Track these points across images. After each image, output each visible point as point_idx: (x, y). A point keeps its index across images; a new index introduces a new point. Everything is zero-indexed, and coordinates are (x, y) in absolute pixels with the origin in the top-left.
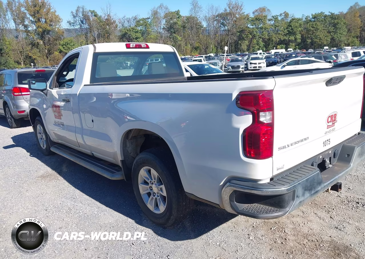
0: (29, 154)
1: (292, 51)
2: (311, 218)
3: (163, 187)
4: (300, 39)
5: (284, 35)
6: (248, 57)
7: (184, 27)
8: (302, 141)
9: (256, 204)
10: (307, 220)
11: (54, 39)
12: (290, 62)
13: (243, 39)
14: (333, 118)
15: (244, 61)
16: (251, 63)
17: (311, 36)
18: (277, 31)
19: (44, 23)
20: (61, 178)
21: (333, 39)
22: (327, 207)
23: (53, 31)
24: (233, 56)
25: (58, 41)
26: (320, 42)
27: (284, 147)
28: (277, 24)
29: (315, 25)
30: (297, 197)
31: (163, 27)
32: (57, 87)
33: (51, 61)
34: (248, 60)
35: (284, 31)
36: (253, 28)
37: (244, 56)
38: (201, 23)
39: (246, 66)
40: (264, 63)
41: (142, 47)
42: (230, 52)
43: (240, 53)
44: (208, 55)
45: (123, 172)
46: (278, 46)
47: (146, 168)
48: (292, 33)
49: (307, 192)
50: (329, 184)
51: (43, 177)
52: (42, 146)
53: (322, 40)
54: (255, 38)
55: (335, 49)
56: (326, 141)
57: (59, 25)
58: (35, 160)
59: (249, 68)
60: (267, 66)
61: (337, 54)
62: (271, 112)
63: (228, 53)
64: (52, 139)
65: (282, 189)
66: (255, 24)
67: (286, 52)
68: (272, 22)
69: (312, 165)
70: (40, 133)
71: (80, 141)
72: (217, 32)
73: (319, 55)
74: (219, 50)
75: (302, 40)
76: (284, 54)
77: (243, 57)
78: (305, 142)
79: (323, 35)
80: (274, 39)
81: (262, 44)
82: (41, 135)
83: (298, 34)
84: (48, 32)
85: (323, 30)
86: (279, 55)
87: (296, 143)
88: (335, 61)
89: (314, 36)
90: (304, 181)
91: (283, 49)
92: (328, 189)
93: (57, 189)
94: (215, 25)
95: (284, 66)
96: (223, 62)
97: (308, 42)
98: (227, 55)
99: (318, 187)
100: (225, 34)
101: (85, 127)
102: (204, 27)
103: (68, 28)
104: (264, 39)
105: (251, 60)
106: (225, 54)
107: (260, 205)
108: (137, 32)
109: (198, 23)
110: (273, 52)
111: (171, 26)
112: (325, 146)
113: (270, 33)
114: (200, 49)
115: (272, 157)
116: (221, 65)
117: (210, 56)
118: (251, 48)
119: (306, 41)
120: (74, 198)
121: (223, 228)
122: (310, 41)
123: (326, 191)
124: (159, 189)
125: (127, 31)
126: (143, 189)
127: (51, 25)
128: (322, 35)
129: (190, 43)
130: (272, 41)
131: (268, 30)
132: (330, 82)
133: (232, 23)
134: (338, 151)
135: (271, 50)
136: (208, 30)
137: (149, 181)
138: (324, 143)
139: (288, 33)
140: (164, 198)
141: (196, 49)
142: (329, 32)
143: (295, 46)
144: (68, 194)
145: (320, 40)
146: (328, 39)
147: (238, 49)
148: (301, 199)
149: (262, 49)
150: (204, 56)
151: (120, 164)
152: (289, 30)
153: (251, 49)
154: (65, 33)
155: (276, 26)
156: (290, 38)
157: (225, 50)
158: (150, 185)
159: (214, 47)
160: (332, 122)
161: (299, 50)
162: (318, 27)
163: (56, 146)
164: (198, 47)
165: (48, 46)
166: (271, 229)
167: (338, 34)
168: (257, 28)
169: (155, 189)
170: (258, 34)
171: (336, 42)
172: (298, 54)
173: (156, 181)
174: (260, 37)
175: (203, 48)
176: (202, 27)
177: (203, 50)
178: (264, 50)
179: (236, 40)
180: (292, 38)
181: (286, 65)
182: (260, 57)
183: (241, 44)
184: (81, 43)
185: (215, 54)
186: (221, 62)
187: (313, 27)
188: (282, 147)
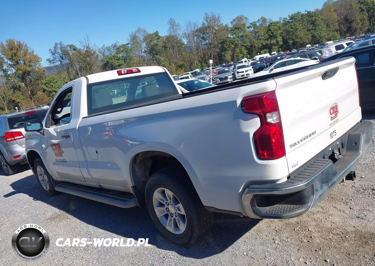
0: (32, 198)
1: (276, 54)
2: (332, 212)
3: (180, 205)
4: (281, 41)
5: (266, 39)
6: (234, 66)
7: (165, 47)
8: (310, 135)
9: (278, 205)
10: (328, 215)
11: (35, 79)
12: (276, 65)
13: (226, 50)
14: (335, 110)
15: (231, 71)
16: (238, 73)
17: (291, 37)
18: (258, 37)
19: (24, 65)
20: (70, 216)
21: (313, 36)
22: (344, 199)
23: (34, 71)
24: (219, 68)
25: (39, 80)
26: (302, 41)
27: (295, 144)
28: (256, 30)
29: (294, 25)
30: (316, 190)
31: (144, 50)
32: (54, 125)
33: (35, 102)
34: (235, 70)
35: (264, 36)
36: (234, 38)
37: (230, 66)
38: (181, 41)
39: (233, 76)
40: (250, 70)
41: (134, 71)
42: (215, 64)
43: (224, 64)
44: (194, 71)
45: (136, 199)
46: (262, 51)
47: (160, 190)
48: (273, 37)
49: (324, 184)
50: (343, 174)
51: (52, 219)
52: (45, 188)
53: (303, 39)
54: (238, 47)
55: (317, 45)
56: (332, 133)
57: (39, 64)
58: (39, 203)
59: (237, 78)
60: (255, 72)
61: (321, 50)
62: (277, 112)
63: (213, 66)
64: (54, 178)
65: (301, 185)
66: (235, 33)
67: (271, 56)
68: (252, 29)
69: (324, 158)
70: (41, 175)
71: (86, 175)
72: (199, 47)
73: (303, 54)
74: (204, 64)
75: (283, 42)
76: (269, 58)
77: (228, 68)
78: (313, 136)
79: (304, 34)
80: (256, 45)
81: (245, 52)
82: (42, 176)
83: (278, 37)
84: (29, 73)
85: (303, 29)
86: (264, 60)
87: (305, 139)
88: (320, 57)
89: (295, 36)
90: (319, 174)
91: (267, 53)
92: (343, 180)
93: (69, 228)
94: (195, 40)
95: (272, 70)
96: (211, 75)
97: (289, 43)
98: (212, 69)
99: (334, 179)
100: (207, 47)
101: (89, 159)
102: (185, 44)
103: (49, 66)
104: (247, 46)
105: (237, 69)
106: (211, 68)
107: (282, 205)
108: (119, 59)
109: (179, 41)
110: (257, 57)
111: (152, 48)
112: (332, 137)
113: (251, 40)
114: (185, 67)
115: (285, 156)
116: (209, 79)
117: (196, 72)
118: (236, 57)
119: (288, 42)
120: (89, 234)
121: (247, 238)
122: (292, 41)
123: (341, 182)
124: (177, 209)
125: (108, 60)
126: (159, 212)
127: (30, 66)
128: (302, 34)
129: (173, 62)
130: (255, 47)
131: (249, 37)
132: (326, 76)
133: (212, 35)
134: (345, 141)
135: (255, 56)
136: (190, 46)
137: (165, 202)
138: (330, 135)
139: (269, 37)
140: (182, 217)
141: (181, 67)
142: (309, 30)
143: (278, 49)
144: (82, 231)
145: (301, 39)
146: (309, 37)
147: (222, 60)
148: (320, 192)
149: (246, 56)
150: (190, 73)
151: (132, 191)
152: (269, 34)
153: (236, 59)
154: (46, 71)
155: (256, 33)
156: (271, 42)
157: (210, 64)
158: (166, 206)
159: (198, 62)
160: (334, 114)
161: (283, 52)
162: (297, 27)
163: (60, 185)
164: (182, 65)
165: (30, 87)
166: (294, 229)
167: (318, 31)
168: (238, 37)
169: (172, 210)
170: (240, 42)
171: (317, 39)
172: (282, 55)
173: (172, 201)
174: (242, 46)
175: (188, 65)
176: (183, 44)
177: (188, 66)
178: (249, 57)
179: (219, 52)
180: (274, 41)
181: (274, 68)
182: (246, 65)
183: (224, 56)
184: (64, 79)
185: (200, 69)
186: (208, 76)
187: (292, 28)
188: (293, 144)
